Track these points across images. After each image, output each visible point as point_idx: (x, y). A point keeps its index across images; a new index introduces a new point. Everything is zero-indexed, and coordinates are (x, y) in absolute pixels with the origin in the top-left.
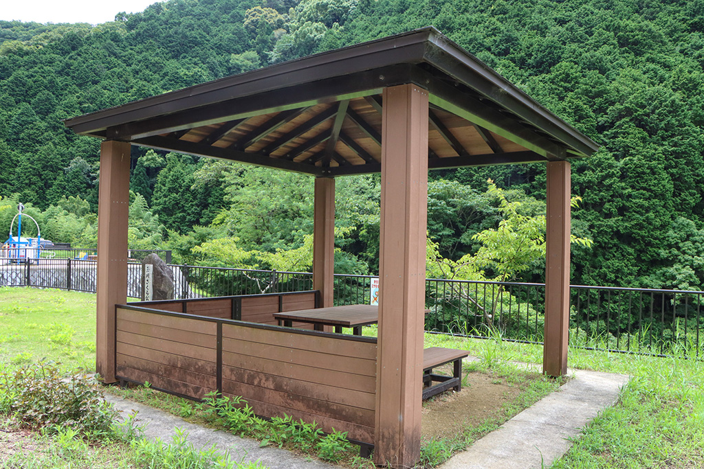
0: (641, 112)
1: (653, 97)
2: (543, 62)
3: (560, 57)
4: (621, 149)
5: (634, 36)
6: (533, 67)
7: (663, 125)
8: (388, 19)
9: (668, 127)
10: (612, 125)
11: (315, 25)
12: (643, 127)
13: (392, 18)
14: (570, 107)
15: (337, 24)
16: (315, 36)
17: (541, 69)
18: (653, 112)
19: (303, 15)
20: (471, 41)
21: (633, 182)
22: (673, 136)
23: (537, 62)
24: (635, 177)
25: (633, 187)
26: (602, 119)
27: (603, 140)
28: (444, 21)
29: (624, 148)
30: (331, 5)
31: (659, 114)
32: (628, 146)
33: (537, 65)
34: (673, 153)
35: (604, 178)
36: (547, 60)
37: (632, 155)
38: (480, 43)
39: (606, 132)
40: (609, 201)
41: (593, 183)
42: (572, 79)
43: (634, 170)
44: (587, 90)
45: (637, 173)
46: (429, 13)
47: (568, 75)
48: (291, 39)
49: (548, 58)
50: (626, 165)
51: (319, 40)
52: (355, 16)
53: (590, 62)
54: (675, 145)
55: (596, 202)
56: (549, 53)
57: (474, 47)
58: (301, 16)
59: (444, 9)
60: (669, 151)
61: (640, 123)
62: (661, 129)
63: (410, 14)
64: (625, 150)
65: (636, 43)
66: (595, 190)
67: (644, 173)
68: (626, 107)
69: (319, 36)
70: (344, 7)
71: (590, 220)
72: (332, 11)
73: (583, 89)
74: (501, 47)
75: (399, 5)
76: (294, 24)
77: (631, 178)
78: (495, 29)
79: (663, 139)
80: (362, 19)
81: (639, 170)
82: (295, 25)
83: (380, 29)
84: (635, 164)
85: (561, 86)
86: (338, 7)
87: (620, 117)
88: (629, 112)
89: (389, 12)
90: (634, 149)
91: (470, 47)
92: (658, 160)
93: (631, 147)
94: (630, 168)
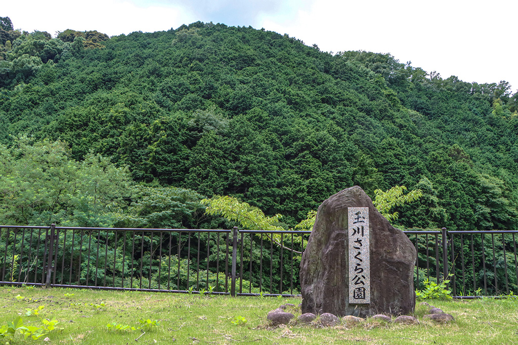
0: (316, 148)
1: (322, 139)
2: (239, 107)
3: (250, 105)
4: (306, 172)
5: (295, 100)
6: (230, 109)
7: (331, 158)
8: (98, 64)
9: (334, 160)
10: (296, 155)
11: (33, 58)
12: (318, 158)
13: (100, 64)
14: (267, 139)
15: (52, 61)
16: (33, 66)
17: (236, 112)
18: (323, 149)
19: (21, 49)
20: (180, 85)
21: (315, 196)
22: (337, 166)
23: (234, 106)
24: (317, 193)
25: (316, 200)
26: (289, 151)
27: (290, 166)
28: (155, 68)
29: (307, 171)
30: (48, 45)
31: (328, 150)
32: (310, 171)
33: (234, 108)
34: (339, 177)
35: (297, 192)
36: (242, 106)
37: (313, 177)
38: (187, 88)
39: (292, 160)
40: (301, 210)
41: (290, 195)
42: (264, 120)
43: (316, 188)
44: (276, 129)
45: (319, 190)
46: (134, 63)
47: (261, 117)
48: (10, 65)
49: (242, 104)
50: (311, 184)
51: (36, 71)
52: (67, 57)
53: (274, 110)
54: (339, 172)
55: (292, 210)
56: (243, 101)
57: (182, 90)
58: (18, 49)
59: (147, 62)
60: (336, 176)
61: (315, 155)
62: (330, 161)
63: (117, 62)
64: (308, 174)
65: (296, 103)
66: (291, 201)
67: (323, 190)
68: (306, 143)
69: (36, 67)
70: (58, 50)
71: (289, 223)
72: (48, 50)
73: (273, 128)
74: (205, 92)
75: (107, 55)
76: (11, 54)
77: (314, 193)
78: (196, 80)
79: (332, 167)
80: (73, 61)
81: (320, 188)
82: (13, 54)
83: (92, 70)
84: (317, 184)
85: (256, 125)
86: (53, 48)
87: (302, 150)
88: (308, 147)
89: (98, 59)
90: (315, 173)
91: (180, 90)
92: (331, 182)
93: (313, 172)
94: (314, 186)
